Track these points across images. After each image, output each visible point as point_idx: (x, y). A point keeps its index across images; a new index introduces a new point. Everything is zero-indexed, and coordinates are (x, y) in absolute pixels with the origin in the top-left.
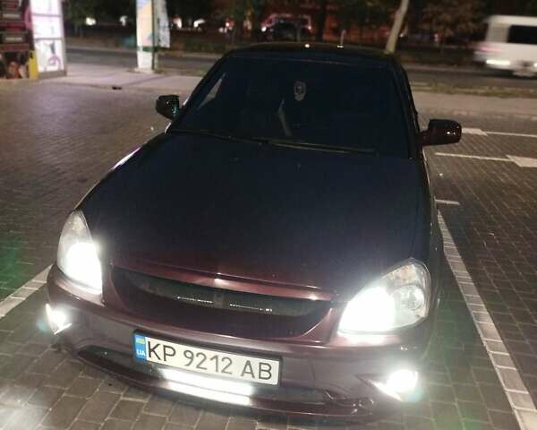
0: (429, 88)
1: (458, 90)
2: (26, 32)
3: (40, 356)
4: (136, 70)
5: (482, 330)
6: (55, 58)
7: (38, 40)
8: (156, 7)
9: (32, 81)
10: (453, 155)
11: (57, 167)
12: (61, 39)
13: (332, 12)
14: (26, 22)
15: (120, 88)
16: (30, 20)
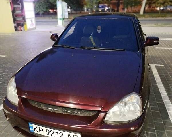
0: (155, 25)
1: (165, 25)
2: (23, 17)
3: (8, 126)
4: (58, 26)
5: (170, 114)
6: (32, 24)
7: (27, 19)
8: (63, 6)
9: (25, 32)
10: (162, 48)
11: (27, 59)
12: (34, 18)
13: (121, 3)
14: (23, 14)
15: (52, 32)
16: (24, 13)
